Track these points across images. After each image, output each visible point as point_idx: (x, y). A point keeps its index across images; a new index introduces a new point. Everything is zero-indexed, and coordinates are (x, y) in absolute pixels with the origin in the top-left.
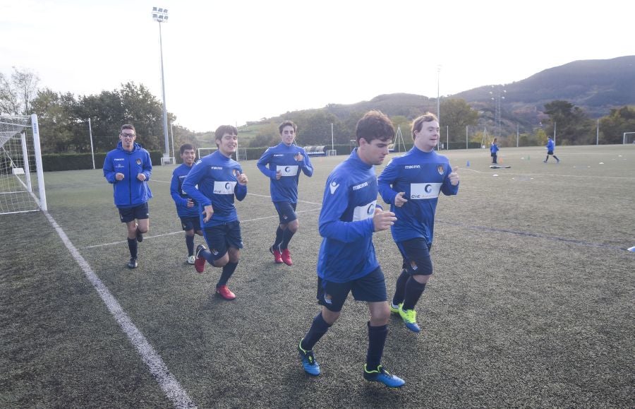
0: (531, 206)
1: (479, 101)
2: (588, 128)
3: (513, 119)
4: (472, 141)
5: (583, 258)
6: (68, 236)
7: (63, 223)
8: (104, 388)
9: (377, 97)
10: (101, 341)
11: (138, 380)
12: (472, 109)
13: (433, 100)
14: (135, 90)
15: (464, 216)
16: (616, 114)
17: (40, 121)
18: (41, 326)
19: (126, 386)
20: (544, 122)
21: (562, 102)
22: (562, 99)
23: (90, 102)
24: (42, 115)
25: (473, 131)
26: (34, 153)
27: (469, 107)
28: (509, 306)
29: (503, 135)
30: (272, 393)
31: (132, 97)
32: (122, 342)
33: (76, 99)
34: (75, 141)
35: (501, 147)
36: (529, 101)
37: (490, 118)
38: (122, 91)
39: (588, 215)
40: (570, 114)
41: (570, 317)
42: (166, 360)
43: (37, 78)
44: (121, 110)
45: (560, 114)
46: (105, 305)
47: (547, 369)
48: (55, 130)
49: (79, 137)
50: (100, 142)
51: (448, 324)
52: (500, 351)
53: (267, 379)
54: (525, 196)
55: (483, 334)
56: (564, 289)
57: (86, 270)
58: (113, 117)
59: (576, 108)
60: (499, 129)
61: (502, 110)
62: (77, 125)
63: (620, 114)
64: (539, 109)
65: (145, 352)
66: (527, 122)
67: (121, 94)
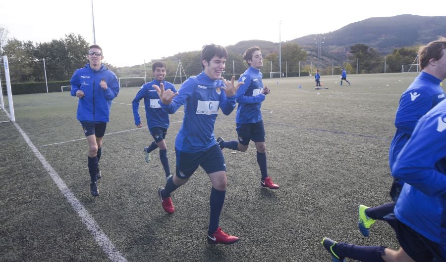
0: (342, 114)
1: (308, 45)
2: (379, 62)
3: (330, 57)
4: (303, 71)
5: (376, 147)
6: (30, 138)
7: (26, 130)
8: (55, 240)
9: (239, 43)
10: (53, 209)
11: (79, 234)
12: (303, 50)
13: (277, 44)
14: (75, 39)
15: (298, 121)
16: (397, 53)
17: (10, 60)
18: (11, 199)
19: (70, 238)
20: (350, 58)
21: (361, 45)
22: (361, 43)
23: (44, 47)
24: (11, 56)
25: (304, 65)
26: (5, 82)
27: (301, 48)
28: (327, 180)
29: (324, 67)
30: (170, 241)
31: (73, 43)
32: (68, 209)
33: (34, 45)
34: (34, 74)
35: (322, 75)
36: (341, 45)
37: (314, 56)
38: (66, 40)
39: (379, 119)
40: (367, 53)
41: (367, 187)
42: (98, 220)
43: (7, 31)
44: (66, 53)
45: (361, 53)
46: (55, 184)
47: (352, 221)
48: (21, 66)
49: (37, 71)
50: (52, 74)
51: (287, 193)
52: (321, 210)
53: (166, 232)
54: (337, 107)
55: (310, 198)
56: (363, 168)
57: (42, 161)
58: (60, 58)
59: (371, 49)
60: (321, 63)
61: (322, 51)
62: (36, 63)
63: (399, 52)
64: (347, 50)
65: (83, 215)
66: (339, 58)
67: (65, 42)
